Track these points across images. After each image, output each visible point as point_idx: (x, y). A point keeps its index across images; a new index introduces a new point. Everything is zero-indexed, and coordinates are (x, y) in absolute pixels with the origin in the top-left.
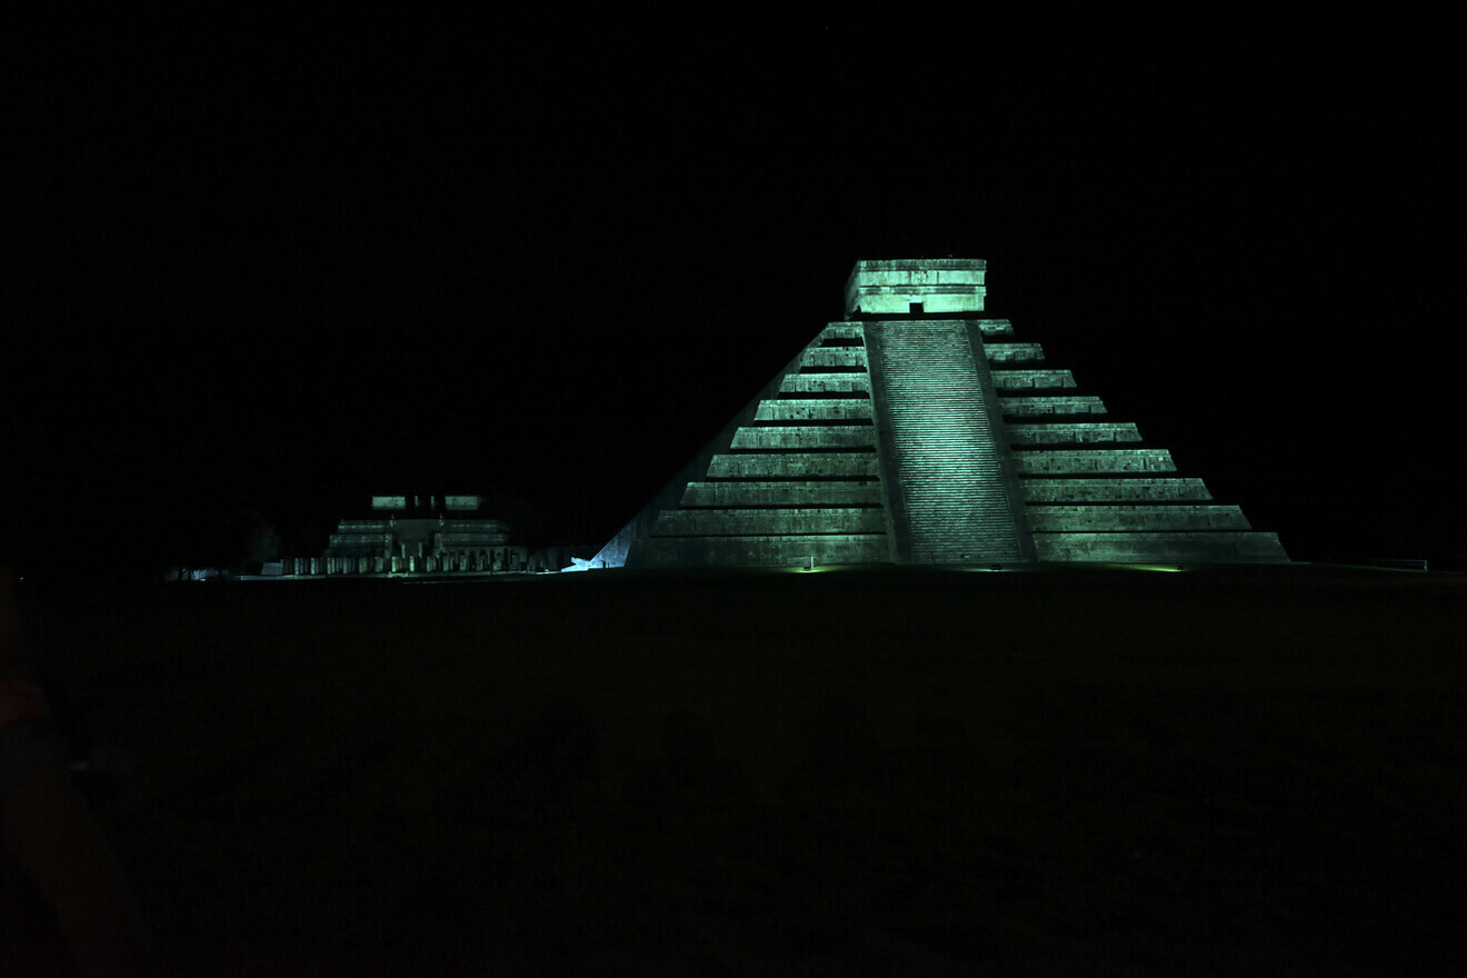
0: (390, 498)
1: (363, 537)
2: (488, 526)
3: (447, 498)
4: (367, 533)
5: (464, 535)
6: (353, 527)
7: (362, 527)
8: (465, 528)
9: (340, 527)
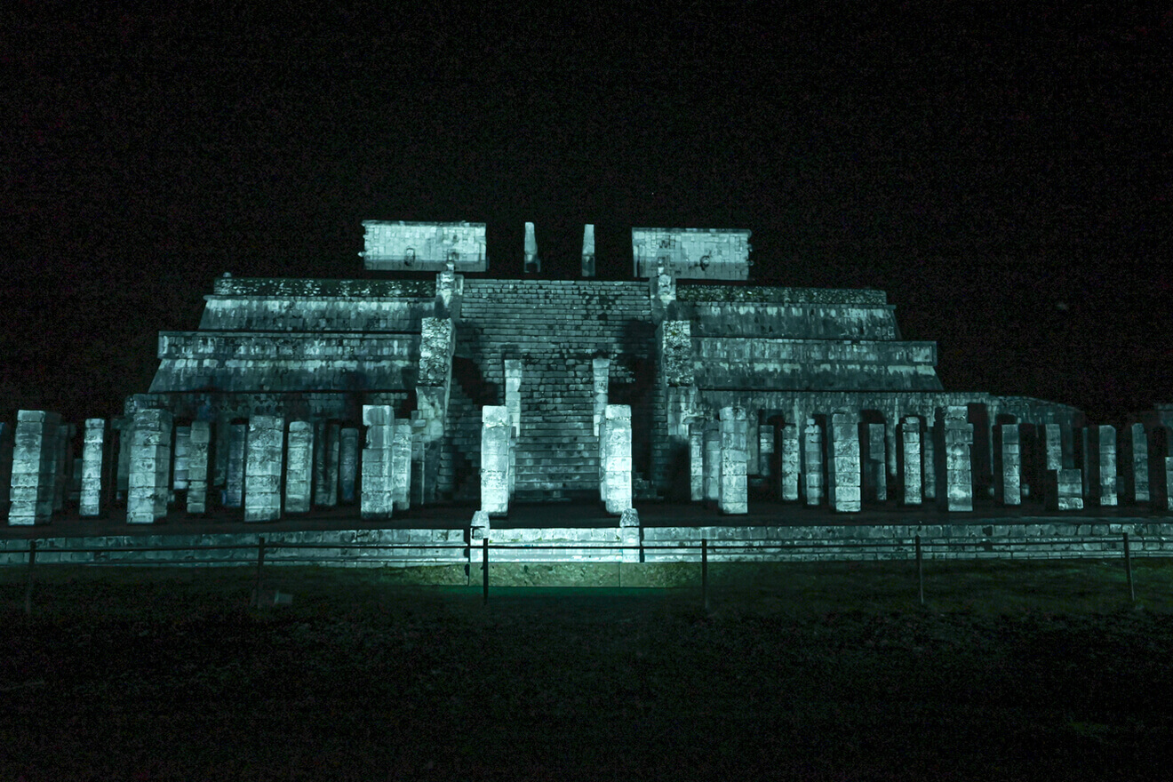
0: (430, 230)
1: (315, 349)
2: (856, 314)
3: (638, 235)
4: (333, 328)
5: (765, 347)
6: (274, 305)
7: (312, 305)
8: (759, 318)
9: (213, 304)
